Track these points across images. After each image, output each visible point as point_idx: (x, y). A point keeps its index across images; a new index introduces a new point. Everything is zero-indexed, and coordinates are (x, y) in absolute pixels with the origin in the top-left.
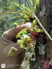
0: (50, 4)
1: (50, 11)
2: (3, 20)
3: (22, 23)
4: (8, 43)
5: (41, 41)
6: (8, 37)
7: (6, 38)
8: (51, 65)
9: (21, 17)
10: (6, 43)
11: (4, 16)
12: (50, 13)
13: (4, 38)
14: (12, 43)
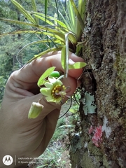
0: (98, 11)
1: (98, 25)
2: (13, 54)
3: (49, 53)
4: (21, 96)
5: (87, 86)
6: (20, 82)
7: (17, 85)
8: (104, 132)
9: (50, 41)
10: (16, 95)
11: (15, 44)
12: (98, 28)
13: (11, 86)
14: (30, 96)
